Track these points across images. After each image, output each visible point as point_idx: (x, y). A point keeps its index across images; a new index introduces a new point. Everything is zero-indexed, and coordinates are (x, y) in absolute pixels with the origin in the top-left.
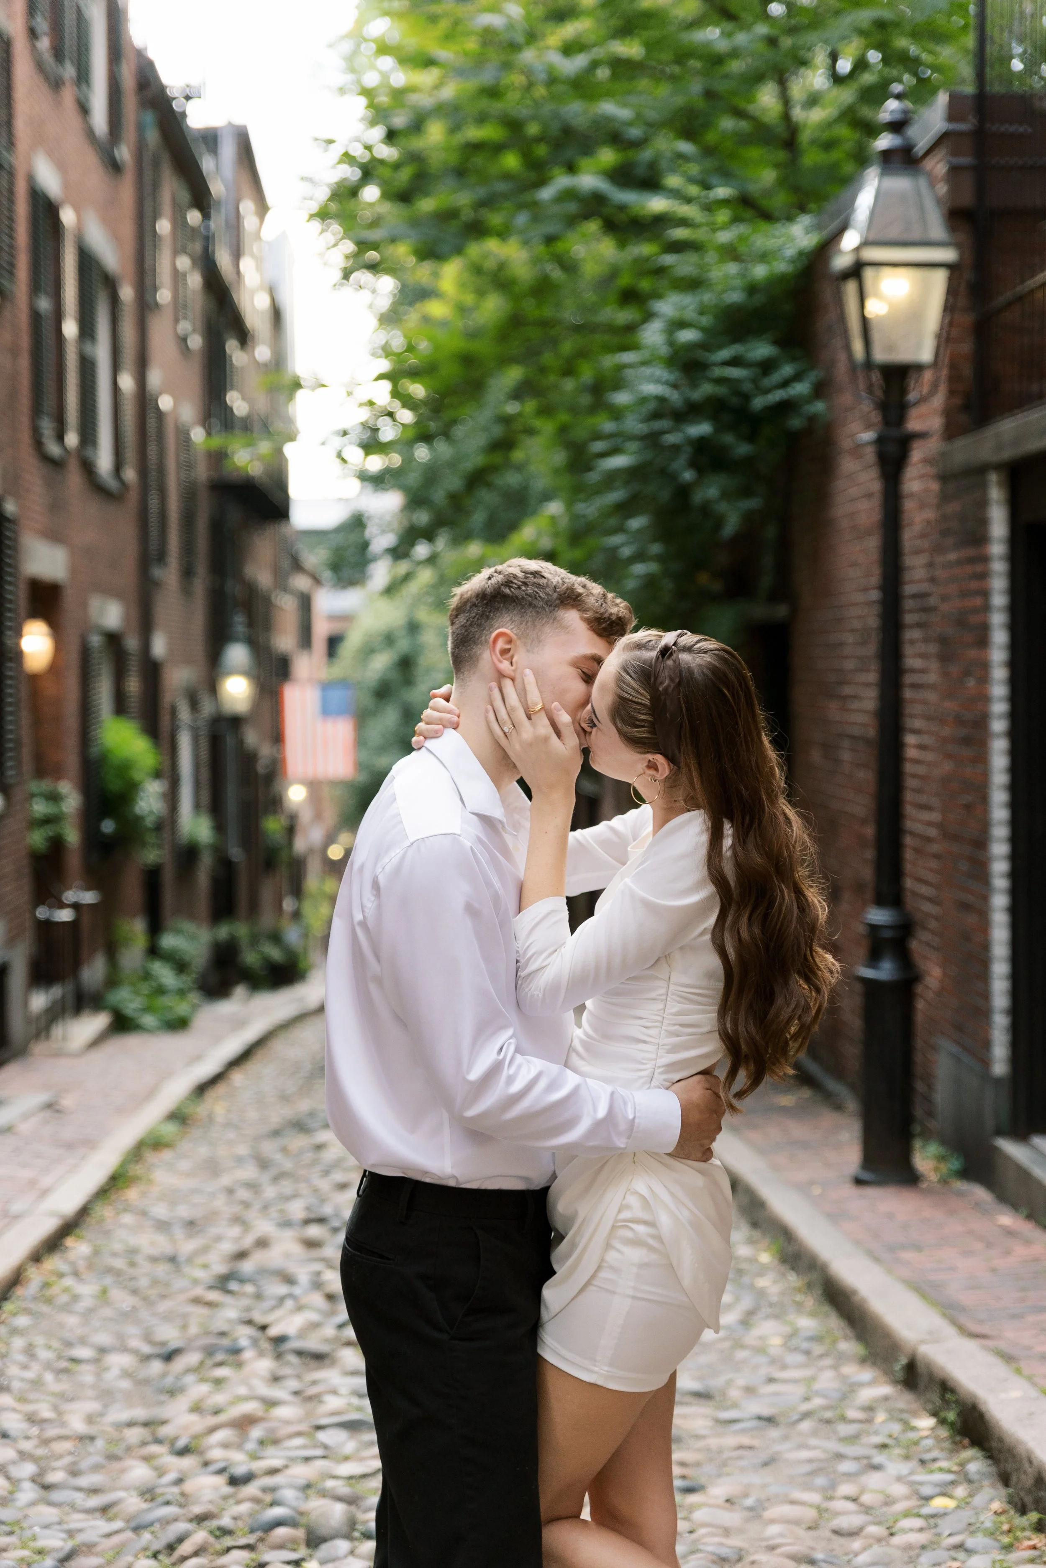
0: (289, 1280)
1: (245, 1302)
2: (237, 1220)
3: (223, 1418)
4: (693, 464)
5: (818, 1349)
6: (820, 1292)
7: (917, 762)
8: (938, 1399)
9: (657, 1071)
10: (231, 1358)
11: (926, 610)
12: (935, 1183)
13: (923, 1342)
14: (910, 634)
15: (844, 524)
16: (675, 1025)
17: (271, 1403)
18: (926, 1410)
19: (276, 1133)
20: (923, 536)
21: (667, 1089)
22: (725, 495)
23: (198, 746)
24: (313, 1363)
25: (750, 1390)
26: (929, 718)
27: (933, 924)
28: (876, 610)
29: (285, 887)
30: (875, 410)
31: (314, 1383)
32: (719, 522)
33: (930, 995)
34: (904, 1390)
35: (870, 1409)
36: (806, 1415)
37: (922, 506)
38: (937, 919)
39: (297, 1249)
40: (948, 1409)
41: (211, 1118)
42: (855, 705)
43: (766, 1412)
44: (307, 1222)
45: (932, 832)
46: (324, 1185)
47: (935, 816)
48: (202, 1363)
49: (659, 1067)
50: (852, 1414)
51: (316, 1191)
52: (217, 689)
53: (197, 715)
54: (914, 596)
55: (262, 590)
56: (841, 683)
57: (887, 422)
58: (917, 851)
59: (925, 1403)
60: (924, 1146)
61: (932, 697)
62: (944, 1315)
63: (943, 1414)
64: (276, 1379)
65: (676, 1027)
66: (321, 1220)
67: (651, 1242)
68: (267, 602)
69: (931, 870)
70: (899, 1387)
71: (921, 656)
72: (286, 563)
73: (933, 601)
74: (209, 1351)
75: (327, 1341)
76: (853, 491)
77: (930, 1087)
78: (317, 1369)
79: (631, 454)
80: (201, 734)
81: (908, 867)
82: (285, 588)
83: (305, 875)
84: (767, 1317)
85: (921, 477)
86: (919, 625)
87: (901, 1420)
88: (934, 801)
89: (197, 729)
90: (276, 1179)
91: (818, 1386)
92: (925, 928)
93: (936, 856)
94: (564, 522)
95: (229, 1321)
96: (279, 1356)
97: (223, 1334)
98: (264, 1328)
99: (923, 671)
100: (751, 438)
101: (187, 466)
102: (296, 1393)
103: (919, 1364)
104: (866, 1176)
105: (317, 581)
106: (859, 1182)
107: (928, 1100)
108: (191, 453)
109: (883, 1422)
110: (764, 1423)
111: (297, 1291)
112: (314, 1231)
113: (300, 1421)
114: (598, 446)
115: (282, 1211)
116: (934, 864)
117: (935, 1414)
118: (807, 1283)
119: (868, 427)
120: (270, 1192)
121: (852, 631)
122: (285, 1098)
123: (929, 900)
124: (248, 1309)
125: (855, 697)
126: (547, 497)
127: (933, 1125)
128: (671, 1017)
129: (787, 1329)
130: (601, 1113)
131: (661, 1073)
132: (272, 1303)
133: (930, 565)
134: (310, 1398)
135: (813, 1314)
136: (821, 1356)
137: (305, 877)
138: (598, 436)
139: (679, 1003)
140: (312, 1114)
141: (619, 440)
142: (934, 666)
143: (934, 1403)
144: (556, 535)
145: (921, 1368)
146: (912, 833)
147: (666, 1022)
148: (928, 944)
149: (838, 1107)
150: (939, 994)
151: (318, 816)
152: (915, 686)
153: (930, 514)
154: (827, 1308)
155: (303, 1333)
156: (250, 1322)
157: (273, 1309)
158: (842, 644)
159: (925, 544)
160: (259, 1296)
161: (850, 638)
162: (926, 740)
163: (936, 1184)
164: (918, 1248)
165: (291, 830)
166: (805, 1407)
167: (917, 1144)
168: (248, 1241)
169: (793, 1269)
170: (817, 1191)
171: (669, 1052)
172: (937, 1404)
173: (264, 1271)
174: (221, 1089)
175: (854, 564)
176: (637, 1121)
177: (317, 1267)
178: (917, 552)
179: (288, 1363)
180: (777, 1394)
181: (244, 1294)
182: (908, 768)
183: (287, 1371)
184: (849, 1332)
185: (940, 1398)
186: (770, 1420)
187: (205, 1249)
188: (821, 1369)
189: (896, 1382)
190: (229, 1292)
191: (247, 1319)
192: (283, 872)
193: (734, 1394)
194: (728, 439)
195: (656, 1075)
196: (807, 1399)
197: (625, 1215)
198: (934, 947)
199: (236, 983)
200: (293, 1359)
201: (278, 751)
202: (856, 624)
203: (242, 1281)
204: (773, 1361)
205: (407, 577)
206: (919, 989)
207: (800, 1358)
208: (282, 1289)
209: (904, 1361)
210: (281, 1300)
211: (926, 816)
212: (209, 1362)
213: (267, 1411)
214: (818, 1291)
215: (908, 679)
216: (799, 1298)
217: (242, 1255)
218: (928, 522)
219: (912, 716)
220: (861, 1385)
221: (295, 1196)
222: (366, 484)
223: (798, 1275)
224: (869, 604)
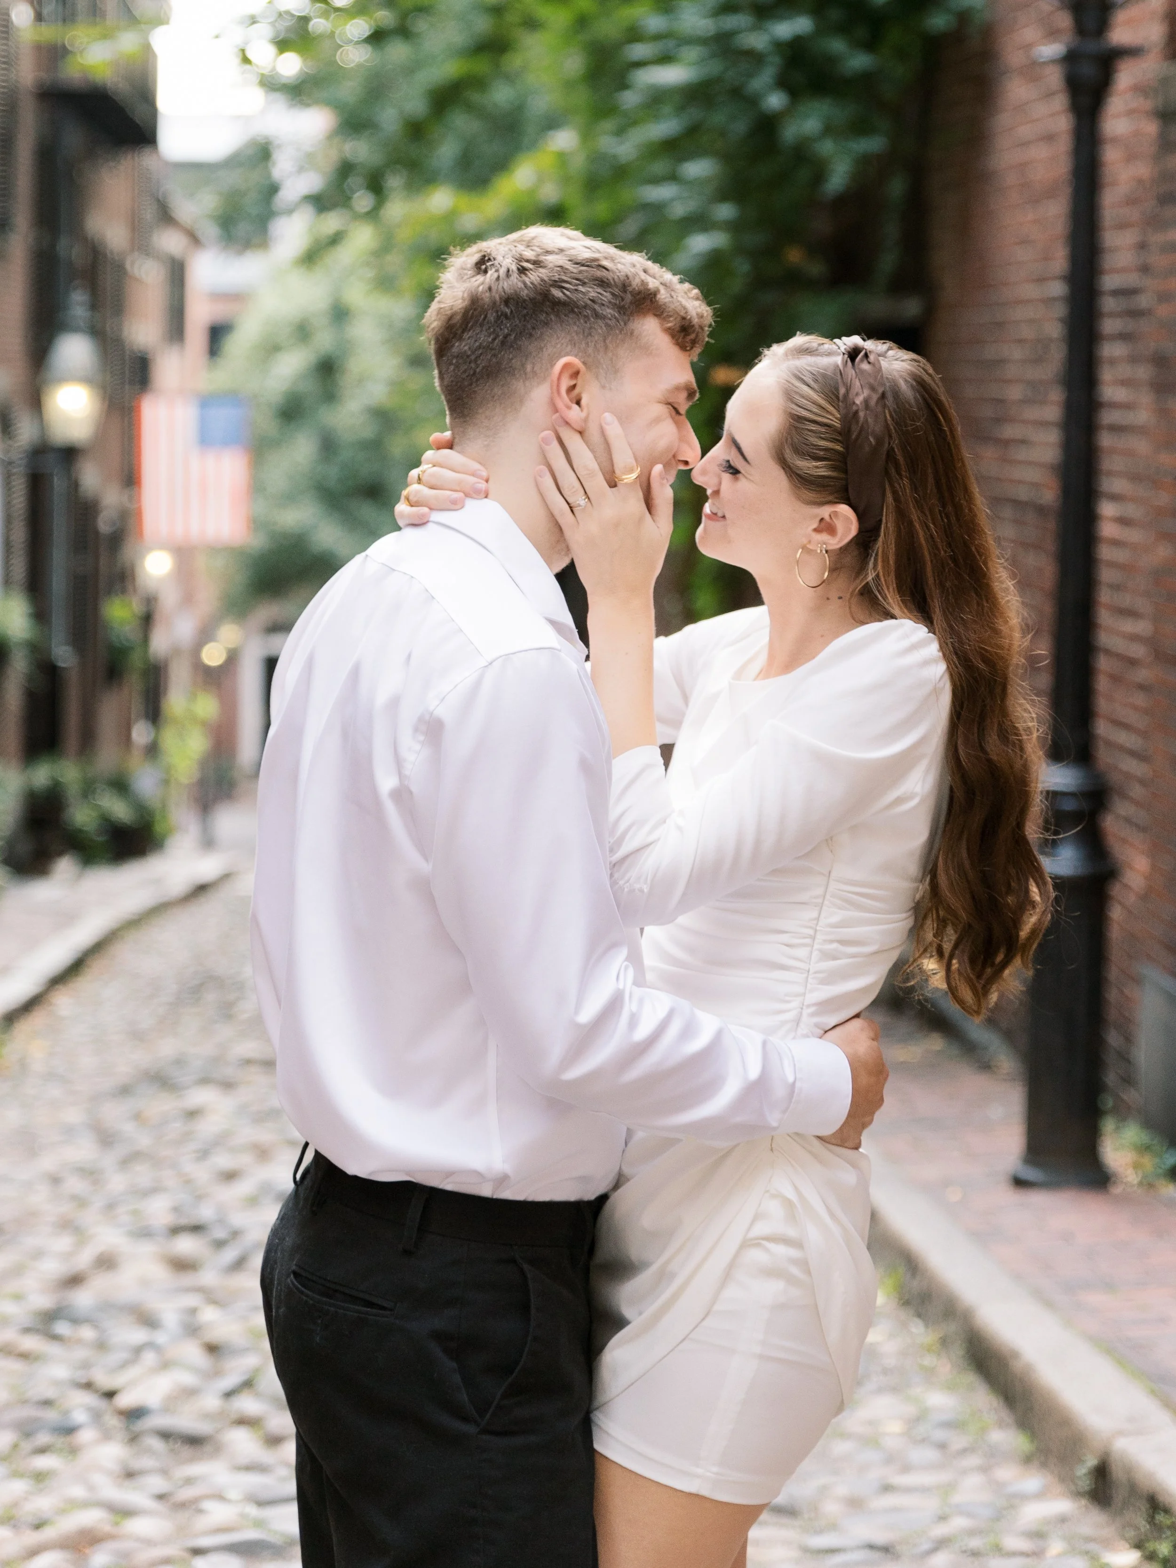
0: (149, 1321)
1: (81, 1354)
2: (66, 1225)
3: (49, 1534)
4: (783, 83)
5: (958, 1441)
6: (961, 1353)
7: (1116, 543)
8: (1144, 1523)
9: (806, 1012)
10: (60, 1441)
11: (1135, 314)
12: (1133, 1186)
13: (1121, 1433)
14: (1110, 350)
15: (1011, 179)
16: (832, 941)
17: (125, 1512)
18: (1123, 1538)
19: (125, 1091)
20: (1131, 201)
21: (820, 1038)
22: (829, 130)
23: (9, 489)
24: (186, 1451)
25: (855, 1504)
26: (1135, 478)
27: (1137, 791)
28: (1060, 310)
29: (137, 704)
30: (1062, 9)
31: (189, 1481)
32: (819, 174)
33: (1131, 899)
34: (1090, 1506)
35: (1038, 1535)
36: (941, 1544)
37: (1131, 157)
38: (1142, 782)
39: (159, 1273)
40: (1159, 1538)
41: (23, 1065)
42: (1022, 454)
43: (881, 1537)
44: (175, 1230)
45: (1138, 651)
46: (201, 1173)
47: (1142, 627)
48: (15, 1446)
49: (808, 1006)
50: (1013, 1542)
51: (188, 1182)
52: (42, 403)
53: (10, 442)
54: (1117, 293)
55: (112, 253)
56: (999, 421)
57: (1081, 29)
58: (1116, 679)
59: (1124, 1527)
60: (1117, 1129)
61: (1141, 446)
62: (1153, 1393)
63: (1151, 1546)
64: (130, 1475)
65: (835, 945)
66: (197, 1229)
67: (795, 1271)
68: (120, 269)
69: (1136, 708)
70: (1084, 1502)
71: (1125, 383)
72: (149, 213)
73: (1144, 301)
74: (27, 1430)
75: (207, 1416)
76: (1025, 131)
77: (1129, 1039)
78: (191, 1460)
79: (690, 64)
80: (15, 470)
81: (1102, 705)
82: (146, 250)
83: (166, 689)
84: (880, 1391)
85: (1130, 113)
86: (1125, 337)
87: (1087, 1553)
88: (1142, 604)
89: (10, 463)
90: (127, 1162)
91: (958, 1498)
92: (1124, 796)
93: (1141, 687)
94: (579, 162)
95: (57, 1383)
96: (134, 1439)
97: (47, 1403)
98: (110, 1395)
99: (1127, 406)
100: (870, 45)
101: (4, 63)
102: (161, 1497)
103: (1114, 1467)
104: (1031, 1174)
105: (195, 239)
106: (1019, 1183)
107: (1125, 1058)
108: (10, 43)
109: (1059, 1555)
110: (876, 1555)
111: (161, 1338)
112: (186, 1245)
113: (166, 1541)
114: (639, 51)
115: (135, 1213)
116: (1140, 699)
117: (1138, 1545)
118: (941, 1338)
119: (1052, 34)
120: (117, 1183)
121: (1020, 341)
122: (137, 1036)
123: (1133, 754)
124: (86, 1365)
125: (1023, 442)
126: (551, 123)
127: (1131, 1096)
128: (829, 929)
129: (911, 1410)
130: (754, 1073)
131: (813, 1015)
132: (124, 1355)
133: (1142, 246)
134: (182, 1506)
135: (950, 1387)
136: (964, 1452)
137: (165, 694)
138: (634, 35)
139: (840, 908)
140: (180, 1062)
141: (671, 44)
142: (1146, 398)
143: (1137, 1528)
144: (565, 180)
145: (1117, 1473)
146: (1108, 652)
147: (820, 937)
148: (1128, 820)
149: (986, 1066)
150: (1144, 897)
151: (188, 599)
152: (1117, 429)
153: (1143, 170)
154: (971, 1378)
155: (171, 1403)
156: (88, 1386)
157: (124, 1365)
158: (1001, 362)
159: (1134, 214)
160: (101, 1346)
161: (1017, 353)
162: (1131, 510)
163: (1135, 1188)
164: (1109, 1286)
165: (147, 620)
166: (940, 1531)
167: (1108, 1125)
168: (84, 1259)
169: (919, 1315)
170: (954, 1195)
171: (825, 982)
172: (1143, 1530)
173: (109, 1307)
174: (37, 1020)
175: (1025, 242)
176: (798, 1085)
177: (192, 1300)
178: (1122, 226)
179: (149, 1451)
180: (895, 1510)
181: (79, 1341)
182: (1105, 553)
183: (146, 1462)
184: (1005, 1414)
185: (1147, 1521)
186: (887, 1550)
187: (18, 1271)
188: (965, 1472)
189: (1078, 1494)
190: (56, 1338)
191: (84, 1381)
192: (133, 685)
193: (831, 1508)
194: (837, 45)
195: (805, 1018)
196: (943, 1518)
197: (761, 1229)
198: (1137, 826)
199: (60, 854)
200: (156, 1443)
201: (131, 499)
202: (1027, 332)
203: (76, 1321)
204: (890, 1459)
205: (335, 240)
206: (1116, 890)
207: (929, 1454)
208: (138, 1335)
209: (1091, 1462)
210: (138, 1351)
211: (1129, 626)
212: (27, 1446)
213: (117, 1524)
214: (958, 1350)
215: (1108, 417)
216: (929, 1360)
217: (74, 1281)
218: (1140, 181)
219: (1110, 473)
220: (1024, 1498)
221: (154, 1190)
222: (277, 95)
223: (927, 1326)
224: (1048, 301)
